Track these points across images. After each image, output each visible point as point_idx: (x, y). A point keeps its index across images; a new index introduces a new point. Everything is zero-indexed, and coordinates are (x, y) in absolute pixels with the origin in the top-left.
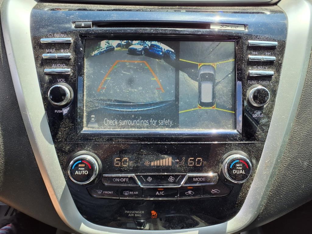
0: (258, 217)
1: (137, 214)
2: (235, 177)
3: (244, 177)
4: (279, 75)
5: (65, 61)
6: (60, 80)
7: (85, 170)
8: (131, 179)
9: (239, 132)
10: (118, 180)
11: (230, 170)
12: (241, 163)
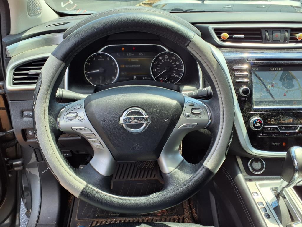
1: (277, 144)
5: (246, 77)
6: (243, 85)
8: (276, 128)
10: (270, 129)
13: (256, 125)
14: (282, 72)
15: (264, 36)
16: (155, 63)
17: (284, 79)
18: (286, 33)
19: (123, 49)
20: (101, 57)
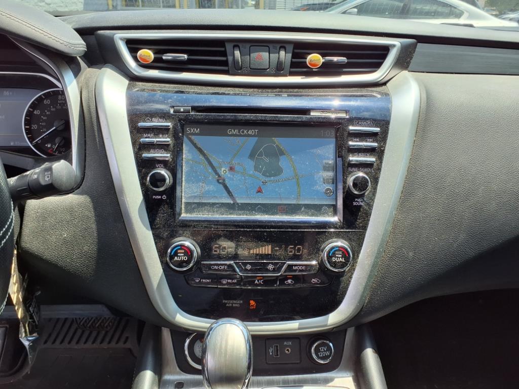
0: (361, 310)
1: (235, 304)
2: (334, 265)
3: (343, 265)
4: (381, 163)
5: (164, 147)
6: (159, 165)
7: (184, 256)
8: (230, 266)
9: (340, 221)
10: (216, 267)
11: (329, 257)
12: (341, 250)
13: (176, 258)
14: (256, 139)
15: (230, 58)
16: (35, 112)
17: (261, 155)
18: (282, 53)
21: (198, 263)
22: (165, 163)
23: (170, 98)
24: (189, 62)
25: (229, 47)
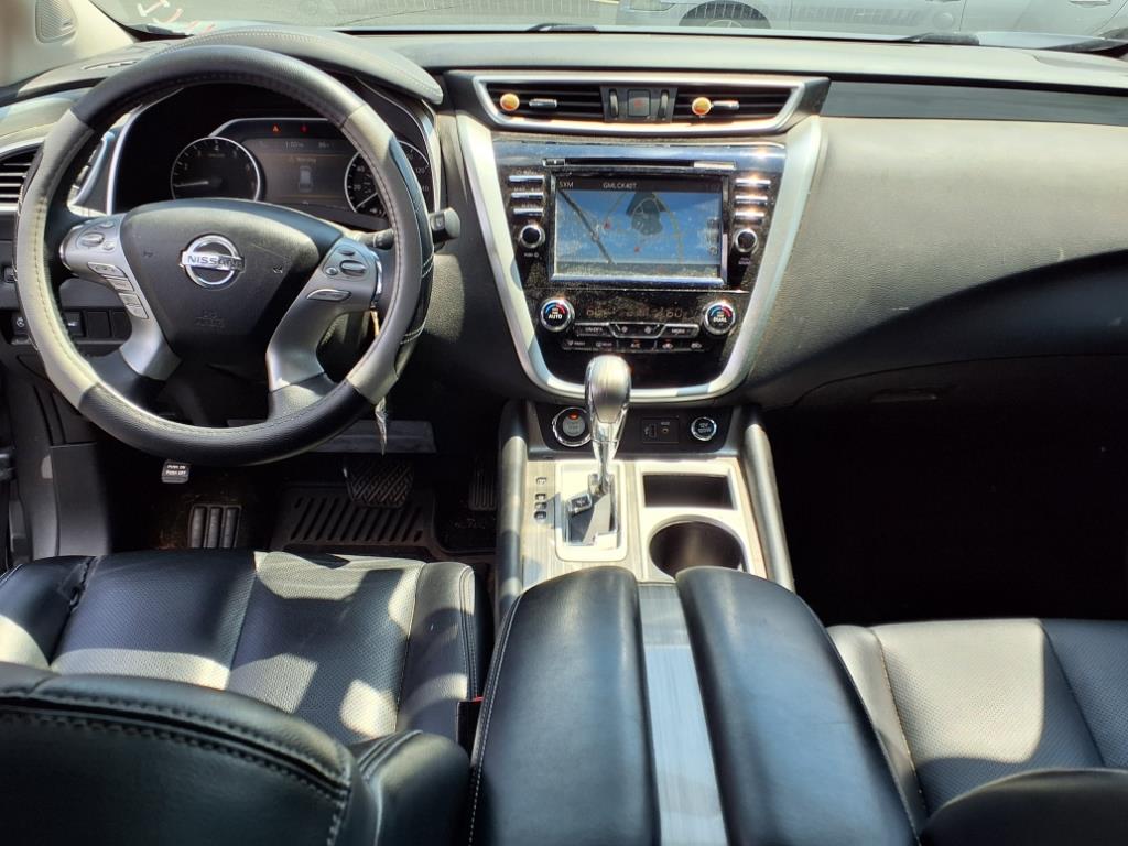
0: (744, 381)
2: (716, 325)
3: (725, 325)
4: (771, 219)
5: (536, 201)
6: (532, 221)
7: (558, 315)
8: (605, 328)
9: (724, 281)
10: (590, 329)
11: (710, 319)
12: (723, 311)
13: (550, 317)
14: (634, 193)
15: (606, 105)
16: (359, 169)
17: (639, 210)
18: (665, 98)
19: (276, 129)
20: (217, 149)
21: (571, 324)
22: (536, 218)
23: (542, 148)
24: (559, 108)
25: (604, 91)
